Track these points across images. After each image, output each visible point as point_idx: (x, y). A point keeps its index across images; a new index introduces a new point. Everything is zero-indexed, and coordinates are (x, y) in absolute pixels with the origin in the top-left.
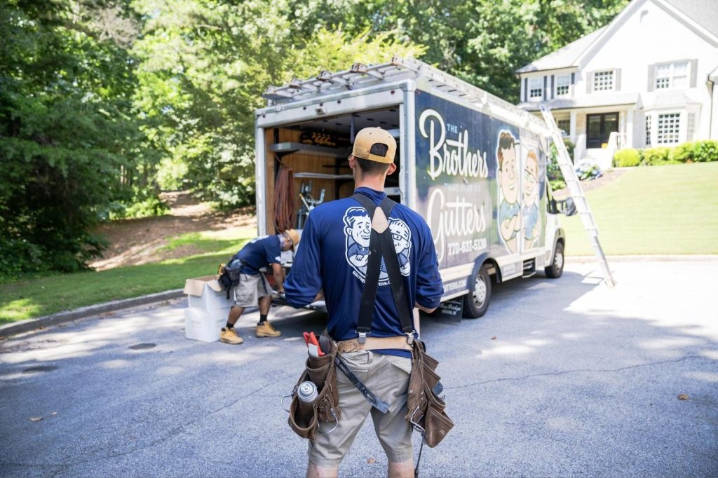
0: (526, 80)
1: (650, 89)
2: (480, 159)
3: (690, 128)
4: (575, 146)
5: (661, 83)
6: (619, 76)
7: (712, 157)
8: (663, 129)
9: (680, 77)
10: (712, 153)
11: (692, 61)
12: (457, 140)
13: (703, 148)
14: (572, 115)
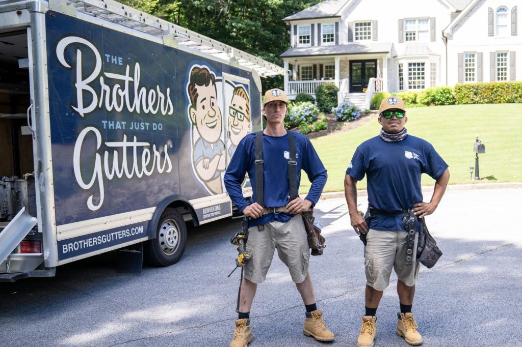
0: (295, 27)
1: (401, 41)
2: (161, 95)
3: (433, 76)
4: (339, 90)
5: (409, 36)
6: (376, 28)
7: (449, 101)
8: (412, 76)
9: (423, 32)
10: (448, 97)
11: (431, 18)
12: (124, 74)
13: (441, 93)
14: (336, 60)
